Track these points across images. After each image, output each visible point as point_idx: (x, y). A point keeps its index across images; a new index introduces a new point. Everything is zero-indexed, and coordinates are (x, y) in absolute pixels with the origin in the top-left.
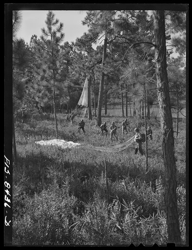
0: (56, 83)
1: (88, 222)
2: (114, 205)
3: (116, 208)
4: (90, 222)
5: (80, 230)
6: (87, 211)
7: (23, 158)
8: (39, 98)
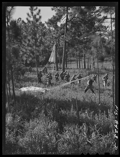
0: (37, 48)
1: (68, 139)
2: (83, 127)
3: (85, 129)
4: (69, 138)
5: (63, 144)
6: (66, 131)
7: (19, 97)
8: (26, 58)
